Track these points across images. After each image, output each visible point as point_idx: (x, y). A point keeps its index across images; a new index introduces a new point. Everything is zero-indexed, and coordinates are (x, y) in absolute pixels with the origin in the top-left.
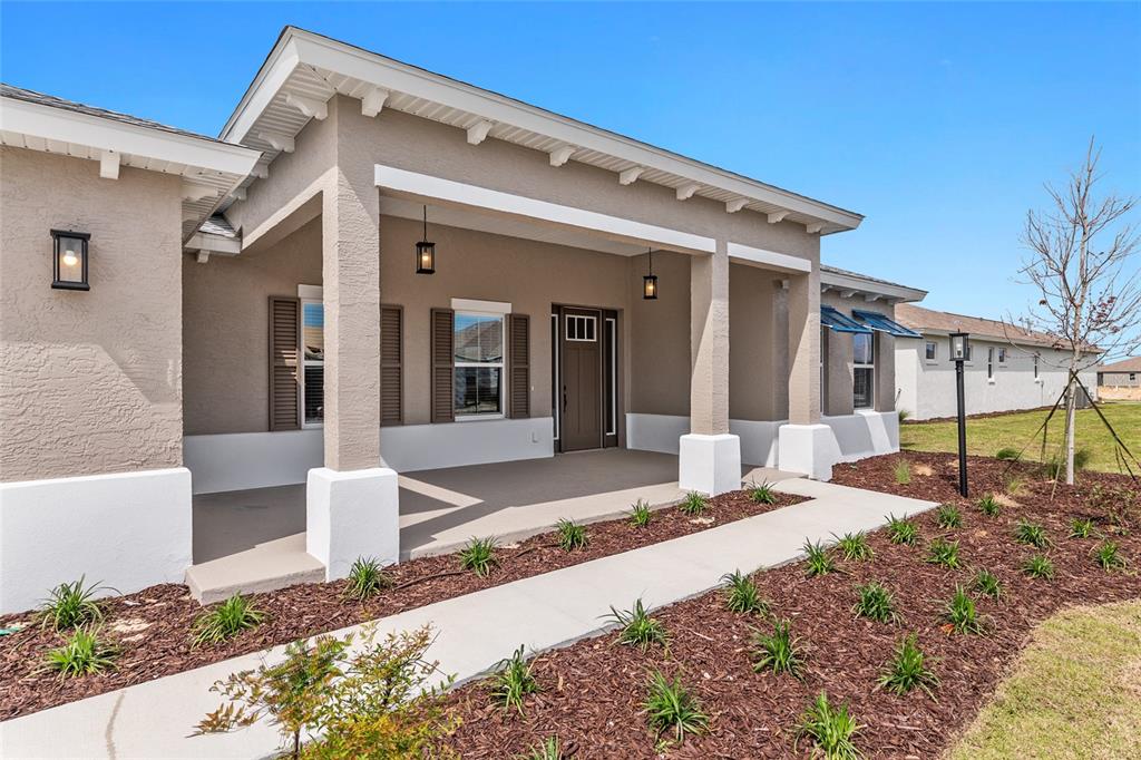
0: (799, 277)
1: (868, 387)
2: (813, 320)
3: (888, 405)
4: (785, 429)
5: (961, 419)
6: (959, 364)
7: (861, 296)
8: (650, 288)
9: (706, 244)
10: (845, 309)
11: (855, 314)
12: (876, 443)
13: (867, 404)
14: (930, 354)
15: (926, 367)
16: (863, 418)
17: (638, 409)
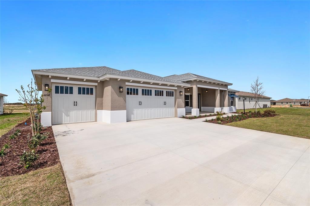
0: (226, 91)
1: (232, 103)
2: (227, 95)
3: (235, 106)
4: (224, 108)
5: (244, 109)
6: (244, 100)
7: (232, 92)
8: (207, 91)
9: (218, 88)
10: (230, 94)
11: (231, 94)
12: (233, 110)
13: (232, 106)
14: (240, 99)
15: (239, 101)
16: (232, 107)
17: (202, 106)
